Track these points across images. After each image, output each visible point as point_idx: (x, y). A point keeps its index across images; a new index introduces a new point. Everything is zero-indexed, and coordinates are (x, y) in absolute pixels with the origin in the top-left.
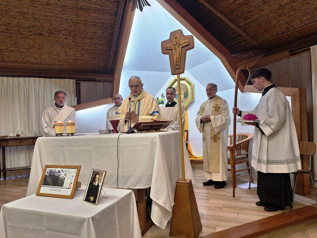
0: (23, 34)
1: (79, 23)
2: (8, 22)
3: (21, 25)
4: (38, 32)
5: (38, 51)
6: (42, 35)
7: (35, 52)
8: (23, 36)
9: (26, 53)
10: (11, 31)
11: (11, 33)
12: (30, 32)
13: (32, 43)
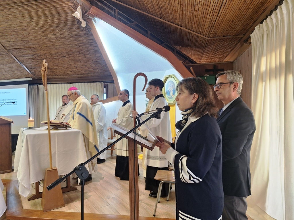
0: (55, 58)
1: (81, 45)
2: (44, 53)
3: (51, 53)
4: (62, 55)
5: (69, 67)
6: (65, 57)
8: (56, 59)
9: (64, 69)
10: (49, 58)
11: (49, 59)
12: (58, 56)
13: (63, 62)
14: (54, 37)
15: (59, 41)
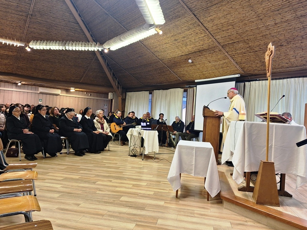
7: (284, 58)
9: (278, 61)
13: (278, 53)
14: (273, 23)
15: (279, 26)
